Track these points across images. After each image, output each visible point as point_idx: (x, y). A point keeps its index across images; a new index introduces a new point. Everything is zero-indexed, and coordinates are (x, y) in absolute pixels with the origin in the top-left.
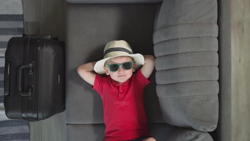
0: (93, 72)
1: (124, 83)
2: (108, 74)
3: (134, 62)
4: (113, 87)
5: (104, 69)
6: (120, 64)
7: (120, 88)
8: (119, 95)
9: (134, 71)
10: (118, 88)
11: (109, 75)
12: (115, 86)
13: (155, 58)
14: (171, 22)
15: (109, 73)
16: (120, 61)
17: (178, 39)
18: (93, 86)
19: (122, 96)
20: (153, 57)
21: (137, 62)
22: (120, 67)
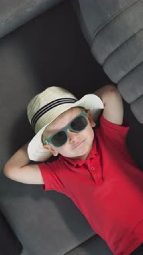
0: (31, 163)
1: (90, 153)
2: (56, 155)
3: (86, 111)
4: (76, 170)
5: (46, 150)
6: (66, 128)
7: (89, 165)
8: (94, 176)
9: (94, 126)
10: (85, 166)
11: (59, 154)
12: (78, 166)
13: (115, 85)
14: (109, 15)
15: (57, 151)
16: (64, 124)
17: (134, 35)
18: (44, 186)
19: (99, 175)
20: (112, 87)
21: (91, 109)
22: (68, 131)
